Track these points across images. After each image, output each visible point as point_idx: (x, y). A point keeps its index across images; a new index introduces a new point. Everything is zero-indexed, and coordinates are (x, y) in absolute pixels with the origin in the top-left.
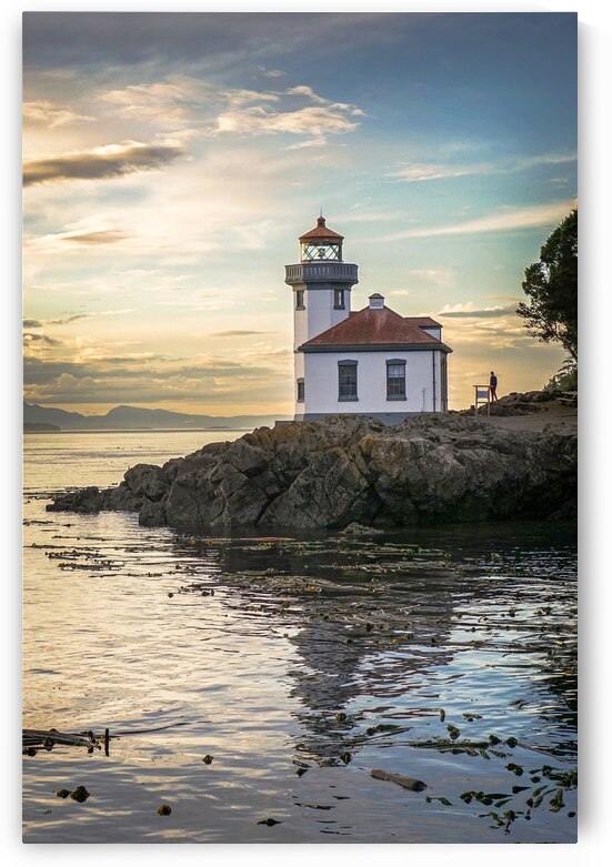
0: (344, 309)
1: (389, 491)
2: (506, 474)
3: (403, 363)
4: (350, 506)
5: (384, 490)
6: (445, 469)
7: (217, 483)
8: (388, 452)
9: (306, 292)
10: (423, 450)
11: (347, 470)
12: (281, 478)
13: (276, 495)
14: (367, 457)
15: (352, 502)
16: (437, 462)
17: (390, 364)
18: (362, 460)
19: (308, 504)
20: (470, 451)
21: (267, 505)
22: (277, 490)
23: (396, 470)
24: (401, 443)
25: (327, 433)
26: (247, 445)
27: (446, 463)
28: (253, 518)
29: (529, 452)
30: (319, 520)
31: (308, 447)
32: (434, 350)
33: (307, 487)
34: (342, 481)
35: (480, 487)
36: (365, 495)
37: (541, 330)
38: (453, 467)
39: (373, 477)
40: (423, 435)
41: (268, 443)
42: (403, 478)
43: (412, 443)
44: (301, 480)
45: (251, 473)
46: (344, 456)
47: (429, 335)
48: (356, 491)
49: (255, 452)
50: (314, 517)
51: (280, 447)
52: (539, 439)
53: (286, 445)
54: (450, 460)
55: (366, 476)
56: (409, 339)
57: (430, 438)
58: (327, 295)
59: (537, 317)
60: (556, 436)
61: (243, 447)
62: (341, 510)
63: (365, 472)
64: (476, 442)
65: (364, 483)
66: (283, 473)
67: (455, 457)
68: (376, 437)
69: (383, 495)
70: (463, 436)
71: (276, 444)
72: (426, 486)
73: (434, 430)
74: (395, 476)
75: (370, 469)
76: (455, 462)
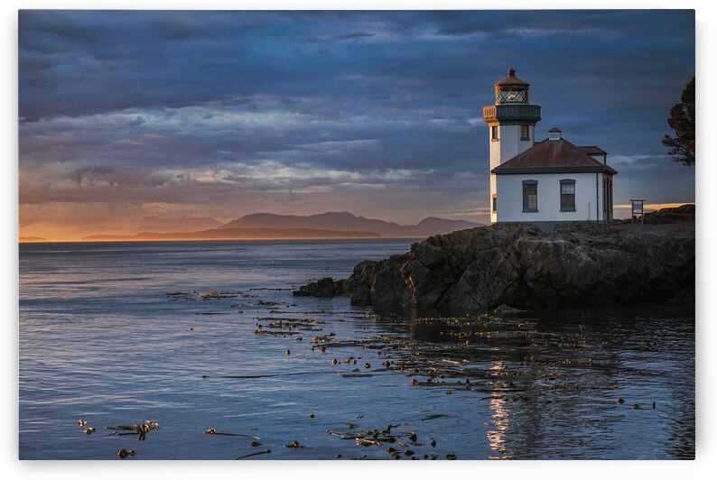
0: (529, 140)
1: (535, 281)
2: (630, 268)
3: (572, 183)
4: (505, 292)
5: (531, 280)
6: (580, 265)
7: (407, 274)
8: (535, 251)
9: (499, 127)
10: (563, 249)
11: (502, 265)
12: (456, 271)
13: (451, 284)
14: (518, 255)
15: (507, 289)
16: (575, 258)
17: (563, 183)
18: (515, 257)
19: (473, 291)
20: (602, 251)
21: (445, 291)
22: (453, 280)
23: (540, 264)
24: (546, 244)
25: (494, 237)
26: (430, 246)
27: (581, 260)
28: (434, 301)
29: (650, 251)
30: (482, 303)
31: (478, 247)
32: (597, 172)
33: (473, 278)
34: (498, 273)
35: (608, 279)
36: (516, 284)
37: (682, 157)
38: (587, 262)
39: (522, 270)
40: (565, 238)
41: (447, 244)
42: (545, 271)
43: (555, 244)
44: (468, 273)
45: (433, 267)
46: (501, 254)
47: (595, 161)
48: (509, 281)
49: (436, 251)
50: (478, 300)
51: (456, 247)
52: (659, 242)
53: (461, 246)
54: (585, 257)
55: (517, 269)
56: (578, 164)
57: (571, 241)
58: (515, 130)
59: (678, 146)
60: (673, 239)
61: (427, 247)
62: (498, 295)
63: (516, 266)
64: (608, 244)
65: (515, 275)
66: (458, 267)
67: (590, 255)
68: (527, 239)
69: (530, 284)
70: (598, 239)
71: (453, 244)
72: (564, 277)
73: (576, 234)
74: (539, 269)
75: (520, 264)
76: (589, 259)
